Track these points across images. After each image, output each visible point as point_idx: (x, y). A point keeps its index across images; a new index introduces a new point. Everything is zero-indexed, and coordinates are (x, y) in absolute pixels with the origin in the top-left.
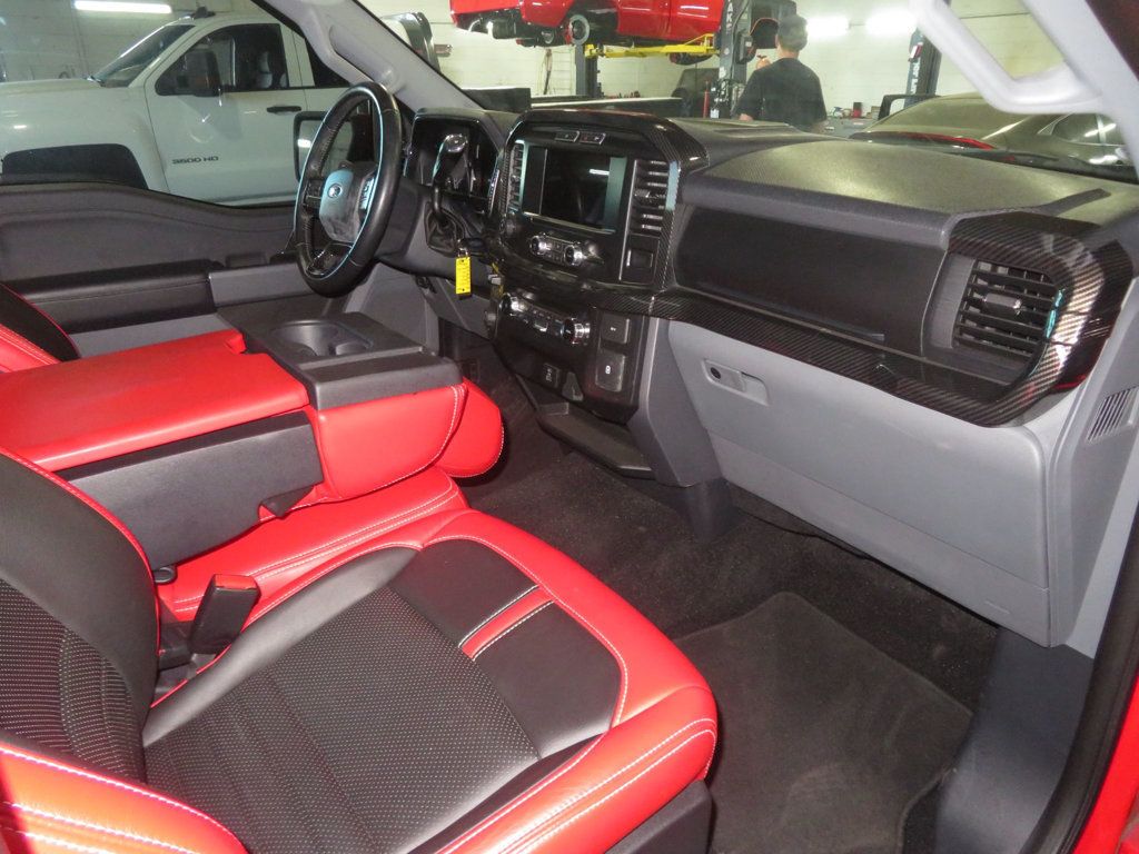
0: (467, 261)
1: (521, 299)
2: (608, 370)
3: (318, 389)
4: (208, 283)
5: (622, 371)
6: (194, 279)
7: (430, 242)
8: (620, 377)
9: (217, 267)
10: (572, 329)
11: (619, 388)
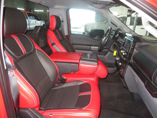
0: (116, 51)
1: (118, 58)
2: (121, 70)
3: (80, 61)
4: (91, 47)
5: (122, 71)
6: (90, 47)
7: (113, 48)
8: (122, 72)
9: (93, 46)
10: (119, 63)
11: (122, 73)
